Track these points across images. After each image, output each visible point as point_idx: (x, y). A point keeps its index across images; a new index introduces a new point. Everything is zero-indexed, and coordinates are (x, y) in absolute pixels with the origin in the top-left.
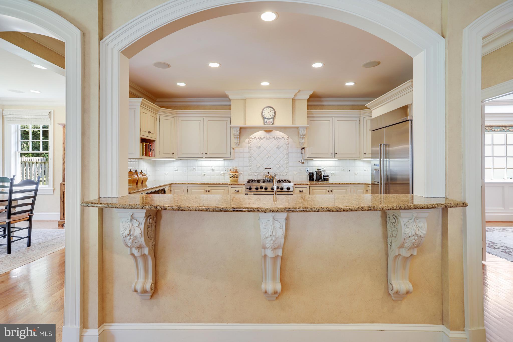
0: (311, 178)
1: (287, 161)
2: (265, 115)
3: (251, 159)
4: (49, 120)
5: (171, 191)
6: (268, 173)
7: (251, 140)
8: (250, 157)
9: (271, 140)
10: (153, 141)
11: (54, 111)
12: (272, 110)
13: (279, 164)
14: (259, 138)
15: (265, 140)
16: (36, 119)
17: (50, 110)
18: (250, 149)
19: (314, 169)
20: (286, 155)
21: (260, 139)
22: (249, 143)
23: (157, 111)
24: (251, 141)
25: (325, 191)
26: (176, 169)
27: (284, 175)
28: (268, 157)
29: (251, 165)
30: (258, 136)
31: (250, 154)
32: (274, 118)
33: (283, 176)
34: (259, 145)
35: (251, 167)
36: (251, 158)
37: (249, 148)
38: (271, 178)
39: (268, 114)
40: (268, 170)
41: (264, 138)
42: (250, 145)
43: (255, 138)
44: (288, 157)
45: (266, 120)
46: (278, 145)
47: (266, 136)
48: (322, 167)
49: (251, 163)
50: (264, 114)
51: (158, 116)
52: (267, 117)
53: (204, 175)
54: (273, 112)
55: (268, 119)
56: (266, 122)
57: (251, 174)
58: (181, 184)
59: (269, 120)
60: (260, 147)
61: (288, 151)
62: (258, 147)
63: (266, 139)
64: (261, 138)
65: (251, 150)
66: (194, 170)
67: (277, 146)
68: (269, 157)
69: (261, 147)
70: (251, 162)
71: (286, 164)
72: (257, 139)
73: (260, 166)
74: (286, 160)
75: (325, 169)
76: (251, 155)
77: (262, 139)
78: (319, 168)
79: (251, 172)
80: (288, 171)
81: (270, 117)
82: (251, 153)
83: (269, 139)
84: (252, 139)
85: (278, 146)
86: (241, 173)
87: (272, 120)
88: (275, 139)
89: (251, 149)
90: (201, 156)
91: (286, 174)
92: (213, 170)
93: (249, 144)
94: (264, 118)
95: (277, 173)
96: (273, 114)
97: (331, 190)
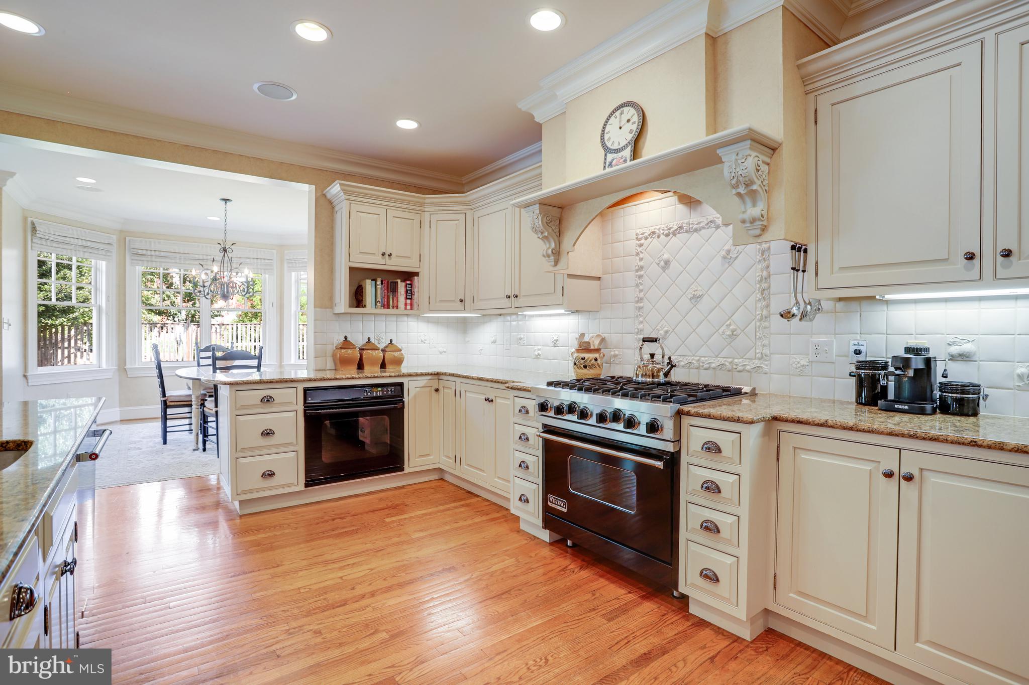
0: (869, 389)
1: (765, 312)
2: (609, 139)
5: (437, 390)
6: (652, 356)
7: (643, 241)
8: (640, 300)
9: (703, 231)
10: (417, 274)
12: (633, 112)
13: (730, 325)
14: (666, 232)
15: (683, 236)
18: (639, 273)
20: (758, 286)
21: (667, 235)
22: (638, 254)
23: (423, 205)
24: (641, 245)
25: (869, 469)
26: (493, 339)
27: (748, 368)
29: (641, 327)
30: (663, 225)
31: (641, 291)
32: (637, 140)
33: (748, 371)
34: (666, 256)
35: (641, 336)
36: (641, 305)
37: (637, 271)
38: (658, 377)
39: (621, 132)
40: (652, 348)
41: (681, 227)
42: (641, 259)
43: (653, 233)
44: (764, 295)
45: (610, 157)
46: (727, 247)
47: (686, 221)
48: (950, 338)
49: (642, 322)
50: (606, 137)
51: (426, 216)
52: (616, 147)
53: (538, 357)
54: (637, 118)
55: (617, 151)
56: (611, 162)
59: (620, 155)
60: (667, 263)
61: (768, 267)
62: (662, 263)
63: (687, 232)
64: (671, 231)
65: (640, 277)
66: (521, 342)
67: (723, 253)
69: (674, 265)
70: (641, 319)
71: (758, 324)
72: (659, 237)
73: (666, 332)
74: (759, 305)
75: (967, 347)
76: (641, 295)
77: (674, 235)
78: (914, 342)
80: (766, 351)
81: (623, 143)
82: (641, 287)
83: (696, 230)
84: (646, 238)
85: (729, 252)
86: (617, 352)
87: (628, 152)
88: (718, 227)
89: (642, 273)
90: (508, 303)
91: (757, 363)
92: (555, 343)
93: (638, 258)
94: (607, 150)
95: (722, 361)
96: (634, 127)
97: (904, 471)
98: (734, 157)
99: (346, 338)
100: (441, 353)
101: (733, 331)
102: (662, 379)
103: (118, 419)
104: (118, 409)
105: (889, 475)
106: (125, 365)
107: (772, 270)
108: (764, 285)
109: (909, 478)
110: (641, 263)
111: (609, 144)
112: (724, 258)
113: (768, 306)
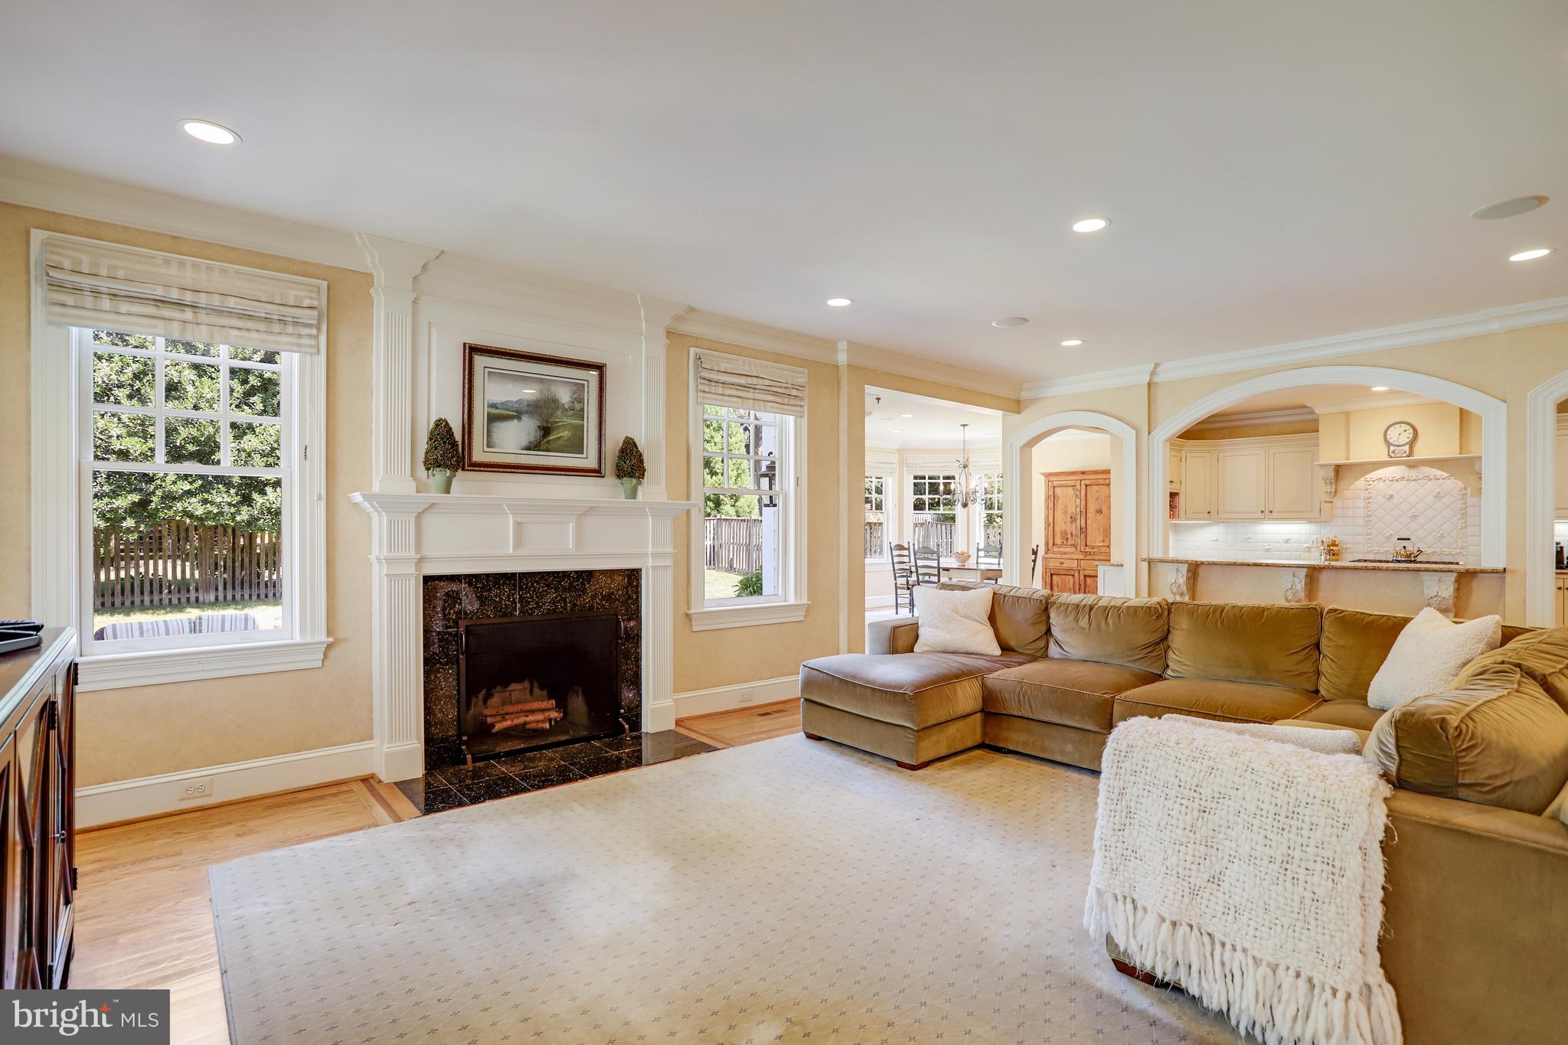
1: (1464, 525)
2: (1391, 438)
3: (1370, 520)
6: (1405, 547)
7: (1369, 482)
8: (1369, 516)
10: (1176, 494)
12: (1408, 427)
14: (1391, 479)
15: (1405, 482)
18: (1367, 501)
21: (1394, 479)
22: (1366, 489)
23: (1183, 446)
24: (1370, 485)
26: (1215, 538)
27: (1453, 553)
28: (1411, 516)
29: (1370, 531)
30: (1388, 476)
31: (1369, 511)
32: (1412, 443)
34: (1390, 493)
35: (1370, 537)
37: (1366, 499)
38: (1410, 557)
39: (1400, 436)
40: (1404, 543)
41: (1403, 478)
42: (1369, 493)
43: (1381, 478)
44: (1464, 516)
45: (1392, 448)
46: (1438, 491)
47: (1407, 474)
49: (1371, 529)
50: (1388, 437)
51: (1183, 453)
52: (1396, 443)
53: (1268, 550)
54: (1411, 431)
55: (1399, 446)
57: (1369, 549)
59: (1401, 448)
60: (1391, 496)
61: (1466, 502)
62: (1388, 496)
63: (1407, 480)
65: (1369, 503)
66: (1249, 540)
67: (1435, 494)
68: (1414, 517)
69: (1396, 497)
70: (1369, 527)
71: (1459, 531)
72: (1384, 481)
74: (1460, 521)
76: (1370, 513)
77: (1397, 481)
79: (1370, 545)
80: (1465, 544)
81: (1403, 442)
82: (1370, 509)
83: (1414, 480)
84: (1374, 481)
85: (1439, 493)
86: (1348, 546)
87: (1407, 448)
88: (1431, 480)
89: (1371, 501)
90: (1261, 516)
91: (1458, 550)
92: (1287, 541)
93: (1366, 492)
94: (1388, 444)
95: (1434, 550)
96: (1411, 436)
101: (1442, 534)
102: (1413, 559)
105: (1559, 589)
107: (1468, 504)
108: (1463, 512)
110: (1370, 495)
111: (1391, 441)
112: (1436, 496)
113: (1465, 522)
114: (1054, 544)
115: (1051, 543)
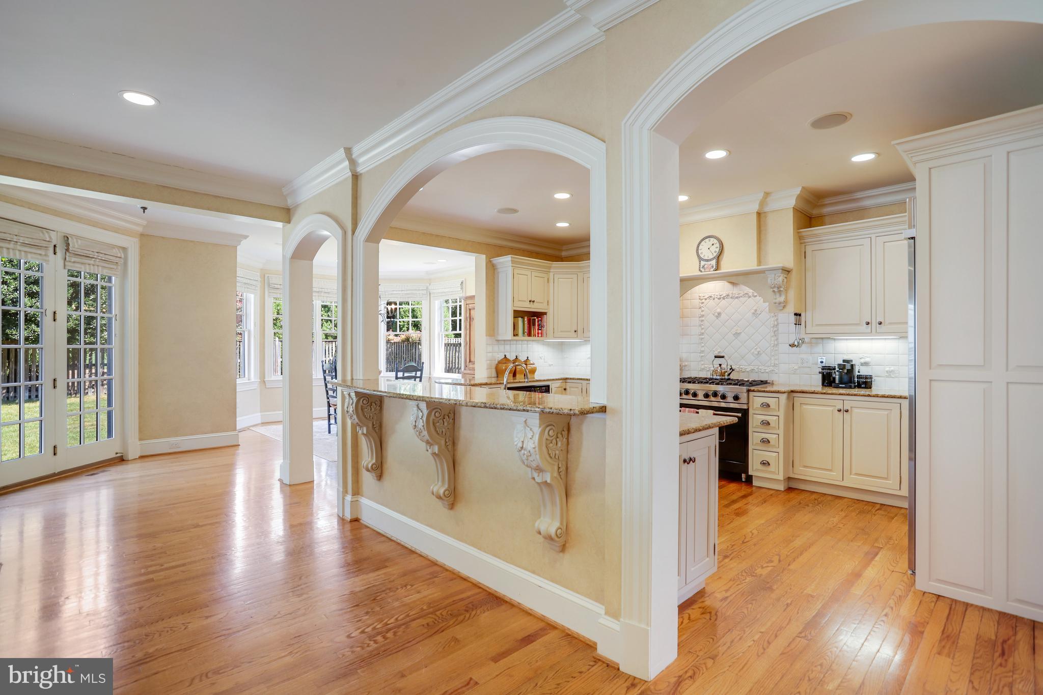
0: (828, 379)
1: (776, 343)
2: (702, 253)
4: (461, 292)
5: (565, 389)
6: (720, 365)
7: (703, 301)
8: (702, 334)
9: (741, 298)
10: (545, 313)
11: (465, 280)
12: (716, 241)
13: (757, 348)
14: (719, 297)
15: (729, 300)
16: (452, 292)
17: (462, 280)
18: (701, 319)
19: (834, 361)
20: (772, 329)
21: (719, 299)
22: (700, 308)
23: (550, 268)
24: (703, 303)
25: (831, 409)
27: (767, 371)
28: (734, 334)
29: (703, 349)
30: (717, 294)
31: (703, 329)
32: (718, 258)
33: (767, 372)
34: (719, 310)
35: (703, 354)
36: (703, 337)
37: (700, 317)
38: (724, 376)
39: (709, 250)
40: (720, 360)
41: (728, 295)
42: (702, 311)
43: (711, 297)
44: (776, 333)
45: (703, 263)
46: (755, 308)
47: (731, 292)
48: (861, 356)
49: (703, 346)
50: (700, 252)
51: (551, 274)
52: (706, 258)
54: (718, 245)
55: (707, 260)
56: (703, 267)
57: (703, 367)
58: (578, 379)
59: (709, 263)
60: (719, 314)
61: (777, 320)
62: (716, 314)
63: (731, 298)
64: (722, 296)
65: (702, 321)
67: (753, 311)
68: (737, 335)
69: (723, 316)
70: (703, 345)
71: (772, 348)
72: (714, 299)
73: (719, 352)
74: (773, 339)
75: (867, 360)
76: (703, 331)
77: (724, 299)
78: (847, 358)
79: (702, 363)
80: (776, 362)
81: (711, 257)
82: (703, 327)
83: (737, 298)
84: (706, 299)
85: (756, 310)
86: (686, 364)
87: (714, 262)
88: (750, 297)
89: (703, 319)
91: (772, 368)
93: (700, 310)
94: (700, 259)
95: (753, 367)
96: (717, 250)
97: (846, 408)
98: (773, 275)
99: (505, 356)
100: (550, 365)
101: (759, 352)
102: (726, 377)
103: (260, 422)
104: (259, 414)
105: (839, 411)
106: (264, 378)
107: (779, 321)
108: (775, 329)
109: (847, 411)
110: (703, 313)
111: (702, 256)
112: (754, 313)
113: (777, 339)
114: (470, 361)
115: (468, 360)
